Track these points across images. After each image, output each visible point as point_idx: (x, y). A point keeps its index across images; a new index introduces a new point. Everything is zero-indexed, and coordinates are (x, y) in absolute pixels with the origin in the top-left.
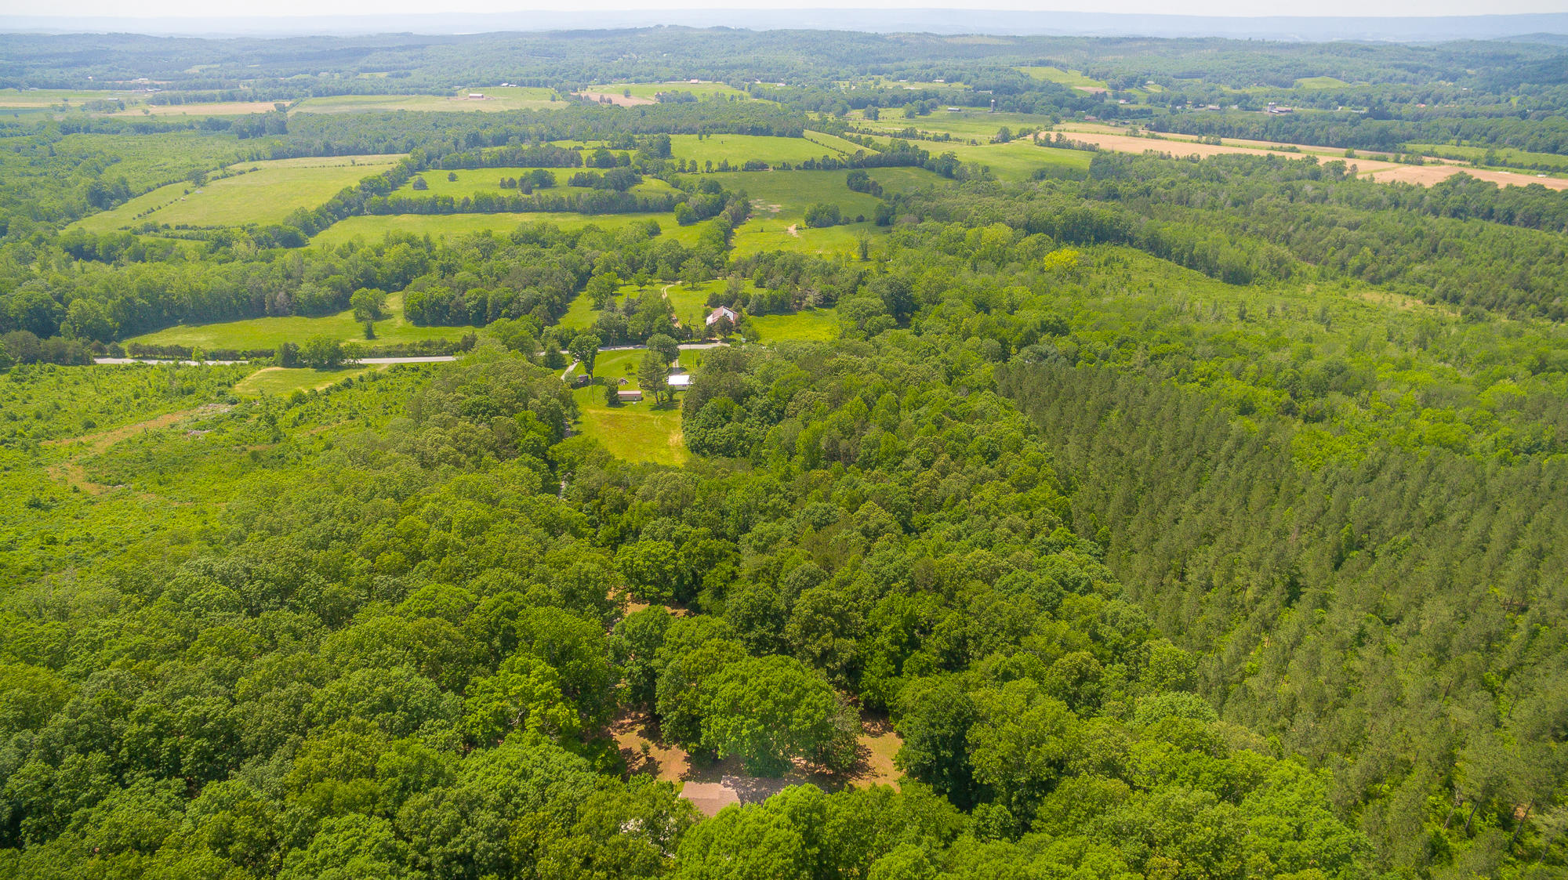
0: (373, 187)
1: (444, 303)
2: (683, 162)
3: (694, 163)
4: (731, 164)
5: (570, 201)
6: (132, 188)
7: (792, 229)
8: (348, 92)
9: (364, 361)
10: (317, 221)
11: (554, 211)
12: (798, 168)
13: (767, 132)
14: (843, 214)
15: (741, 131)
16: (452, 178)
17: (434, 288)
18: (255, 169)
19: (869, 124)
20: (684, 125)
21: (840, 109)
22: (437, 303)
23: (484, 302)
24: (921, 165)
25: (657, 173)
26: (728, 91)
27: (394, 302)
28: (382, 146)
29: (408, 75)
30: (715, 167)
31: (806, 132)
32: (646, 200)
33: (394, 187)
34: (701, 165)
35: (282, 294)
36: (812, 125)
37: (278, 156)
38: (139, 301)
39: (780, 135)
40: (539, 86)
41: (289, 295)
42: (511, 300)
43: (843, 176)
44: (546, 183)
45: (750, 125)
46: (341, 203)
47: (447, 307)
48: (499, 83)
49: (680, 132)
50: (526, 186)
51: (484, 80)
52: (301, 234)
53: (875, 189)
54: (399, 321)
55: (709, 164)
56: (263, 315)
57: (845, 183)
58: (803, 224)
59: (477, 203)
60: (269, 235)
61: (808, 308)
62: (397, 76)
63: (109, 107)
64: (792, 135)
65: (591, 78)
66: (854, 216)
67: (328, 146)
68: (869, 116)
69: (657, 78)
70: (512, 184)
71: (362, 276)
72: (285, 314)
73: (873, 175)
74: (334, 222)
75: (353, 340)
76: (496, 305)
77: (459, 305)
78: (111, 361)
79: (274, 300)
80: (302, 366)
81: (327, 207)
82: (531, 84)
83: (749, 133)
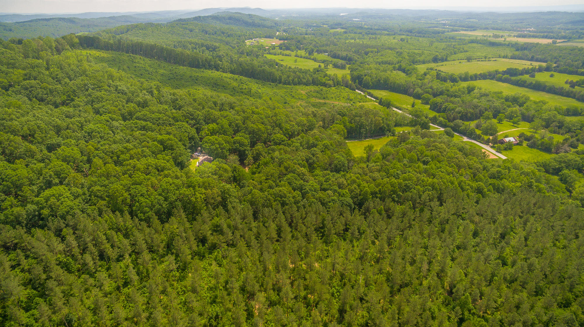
0: (512, 72)
1: (438, 104)
6: (448, 59)
9: (395, 109)
16: (552, 76)
17: (439, 99)
18: (496, 60)
22: (436, 104)
23: (447, 107)
37: (511, 57)
38: (382, 81)
41: (414, 90)
42: (453, 109)
46: (488, 74)
47: (438, 106)
50: (575, 85)
52: (458, 79)
54: (429, 107)
60: (447, 77)
63: (497, 37)
70: (570, 82)
72: (410, 96)
74: (480, 79)
75: (409, 106)
76: (449, 109)
77: (441, 106)
78: (360, 92)
79: (410, 90)
80: (382, 105)
81: (480, 74)
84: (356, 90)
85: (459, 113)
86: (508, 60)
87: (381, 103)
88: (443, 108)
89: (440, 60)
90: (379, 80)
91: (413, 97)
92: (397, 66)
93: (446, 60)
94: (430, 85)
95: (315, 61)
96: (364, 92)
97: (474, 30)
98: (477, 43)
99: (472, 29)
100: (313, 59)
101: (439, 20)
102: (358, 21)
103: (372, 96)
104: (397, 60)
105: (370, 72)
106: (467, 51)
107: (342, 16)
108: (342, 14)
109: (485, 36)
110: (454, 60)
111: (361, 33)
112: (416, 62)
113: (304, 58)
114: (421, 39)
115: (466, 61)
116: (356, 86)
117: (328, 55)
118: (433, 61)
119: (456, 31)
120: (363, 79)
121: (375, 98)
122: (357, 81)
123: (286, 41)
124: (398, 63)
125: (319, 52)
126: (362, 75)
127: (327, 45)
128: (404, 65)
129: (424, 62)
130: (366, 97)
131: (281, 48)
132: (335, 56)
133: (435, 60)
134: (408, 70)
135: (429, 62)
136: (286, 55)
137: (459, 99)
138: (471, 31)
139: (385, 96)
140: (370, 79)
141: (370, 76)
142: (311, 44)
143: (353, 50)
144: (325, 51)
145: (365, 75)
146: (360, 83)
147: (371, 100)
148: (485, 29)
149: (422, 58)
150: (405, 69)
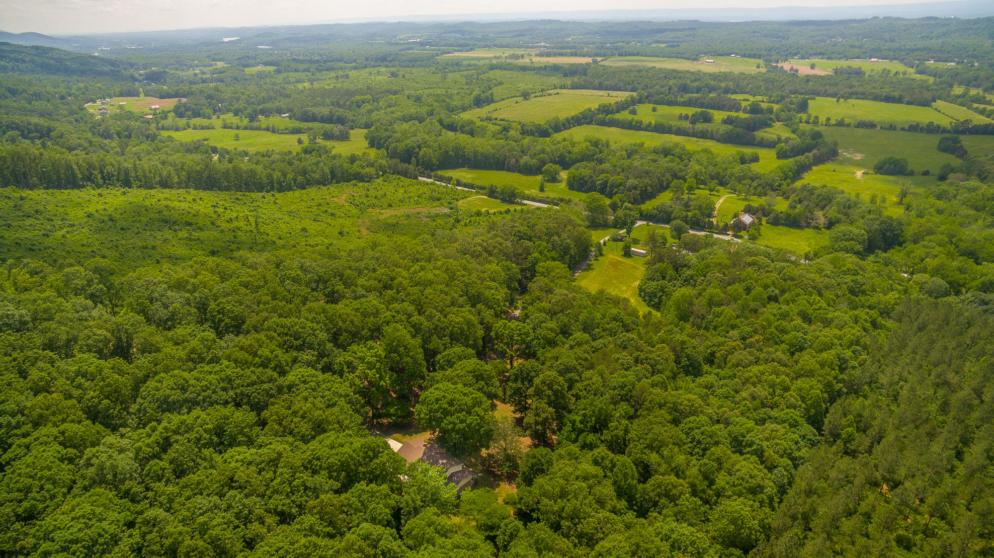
0: (605, 110)
1: (585, 179)
2: (810, 116)
3: (817, 118)
4: (847, 122)
6: (495, 98)
7: (859, 173)
8: (637, 54)
9: (525, 202)
10: (564, 125)
11: (700, 137)
12: (903, 129)
13: (899, 100)
14: (911, 168)
15: (876, 98)
16: (654, 110)
17: (584, 170)
18: (558, 94)
20: (831, 90)
22: (582, 179)
23: (606, 182)
25: (788, 122)
27: (564, 175)
28: (630, 87)
29: (678, 46)
30: (833, 122)
31: (937, 103)
32: (762, 139)
33: (618, 111)
34: (822, 119)
35: (513, 160)
36: (947, 98)
37: (574, 87)
39: (909, 103)
40: (756, 57)
41: (517, 161)
42: (621, 184)
43: (935, 139)
44: (707, 119)
45: (884, 94)
46: (582, 116)
47: (587, 182)
48: (729, 55)
49: (827, 96)
50: (694, 120)
51: (721, 52)
52: (550, 130)
53: (959, 152)
54: (563, 185)
55: (828, 119)
56: (503, 170)
57: (935, 144)
58: (872, 170)
59: (655, 126)
61: (817, 228)
62: (672, 46)
63: (517, 57)
64: (921, 104)
65: (796, 54)
66: (921, 170)
67: (600, 84)
69: (845, 56)
70: (686, 117)
71: (558, 157)
72: (513, 171)
73: (966, 141)
74: (574, 126)
75: (533, 191)
76: (612, 186)
77: (593, 181)
78: (425, 179)
79: (509, 162)
80: (496, 198)
81: (573, 118)
82: (750, 56)
83: (881, 100)
84: (420, 178)
85: (635, 188)
86: (571, 91)
87: (492, 193)
88: (600, 184)
89: (484, 102)
90: (447, 152)
91: (519, 172)
93: (491, 101)
94: (539, 147)
95: (274, 132)
97: (472, 50)
98: (500, 69)
100: (267, 129)
101: (402, 37)
102: (270, 49)
103: (459, 183)
104: (424, 110)
106: (502, 84)
107: (229, 42)
108: (226, 40)
109: (498, 58)
110: (503, 99)
111: (308, 71)
112: (454, 109)
113: (246, 128)
114: (414, 70)
115: (523, 98)
116: (416, 170)
117: (290, 117)
118: (475, 105)
119: (449, 53)
120: (419, 153)
121: (467, 186)
122: (413, 159)
123: (184, 100)
124: (431, 116)
125: (266, 113)
126: (415, 148)
127: (270, 99)
129: (464, 109)
131: (181, 116)
132: (307, 118)
133: (479, 102)
134: (462, 127)
135: (470, 107)
136: (203, 128)
137: (608, 164)
138: (469, 51)
139: (473, 179)
140: (430, 152)
141: (429, 147)
142: (238, 99)
143: (328, 101)
144: (280, 111)
145: (419, 147)
147: (467, 193)
148: (485, 47)
149: (456, 102)
150: (452, 124)
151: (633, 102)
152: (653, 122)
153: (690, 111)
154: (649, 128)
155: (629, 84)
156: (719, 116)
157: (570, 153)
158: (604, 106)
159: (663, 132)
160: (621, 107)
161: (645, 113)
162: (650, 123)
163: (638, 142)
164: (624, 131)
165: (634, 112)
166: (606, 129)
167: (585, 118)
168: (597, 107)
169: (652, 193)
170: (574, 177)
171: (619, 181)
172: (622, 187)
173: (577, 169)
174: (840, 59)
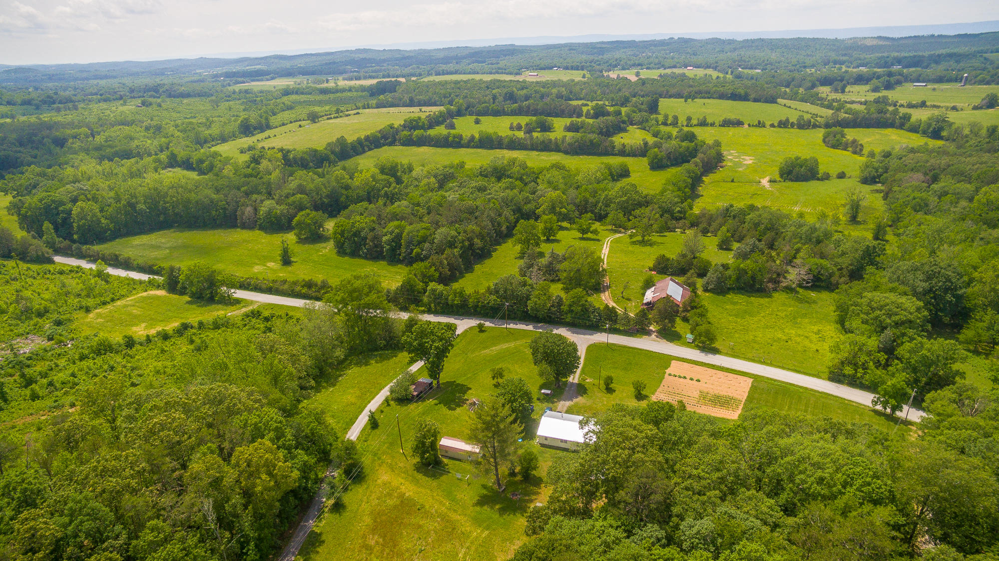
0: (413, 125)
1: (362, 234)
2: (666, 117)
3: (676, 118)
4: (709, 120)
5: (556, 143)
6: (273, 124)
7: (765, 182)
10: (354, 148)
11: (542, 150)
12: (773, 125)
13: (744, 98)
14: (822, 169)
15: (722, 96)
16: (477, 122)
17: (360, 217)
19: (838, 96)
20: (673, 91)
21: (810, 84)
22: (357, 234)
23: (399, 237)
24: (901, 126)
25: (642, 124)
26: (715, 74)
27: (330, 226)
30: (694, 122)
31: (779, 100)
32: (624, 146)
33: (431, 127)
34: (682, 120)
35: (250, 209)
36: (784, 96)
37: (378, 106)
38: (141, 206)
39: (756, 100)
40: (578, 70)
41: (256, 210)
42: (424, 239)
43: (820, 133)
44: (546, 128)
45: (730, 91)
46: (379, 135)
47: (365, 238)
48: (551, 68)
49: (670, 97)
50: (529, 130)
51: (542, 66)
52: (332, 157)
53: (857, 148)
54: (328, 247)
55: (689, 119)
57: (820, 141)
58: (778, 178)
59: (480, 140)
60: (306, 156)
63: (320, 82)
64: (767, 101)
65: (616, 66)
66: (834, 172)
67: (411, 100)
68: (836, 91)
69: (663, 66)
70: (519, 128)
71: (326, 198)
72: (252, 228)
73: (851, 134)
75: (271, 264)
76: (410, 242)
77: (376, 238)
78: (73, 262)
79: (243, 213)
80: (182, 293)
81: (367, 138)
82: (572, 68)
83: (728, 98)
84: (58, 259)
85: (452, 245)
86: (376, 110)
87: (173, 286)
88: (389, 243)
89: (255, 129)
90: (132, 205)
91: (261, 228)
92: (163, 157)
93: (269, 127)
96: (93, 258)
97: (273, 79)
98: (297, 93)
99: (268, 77)
103: (127, 265)
104: (156, 143)
105: (87, 185)
109: (300, 84)
110: (283, 125)
112: (206, 142)
115: (309, 122)
116: (51, 245)
118: (241, 133)
119: (242, 83)
120: (69, 212)
121: (141, 269)
122: (47, 225)
124: (162, 151)
126: (62, 203)
128: (181, 154)
129: (224, 139)
130: (106, 278)
133: (247, 129)
134: (201, 161)
135: (233, 136)
137: (404, 203)
138: (268, 80)
140: (96, 208)
141: (95, 199)
145: (75, 200)
146: (63, 226)
147: (133, 285)
148: (288, 75)
149: (215, 130)
150: (188, 160)
151: (451, 115)
152: (477, 136)
153: (523, 120)
154: (472, 143)
155: (445, 97)
156: (559, 124)
157: (347, 188)
158: (411, 121)
159: (492, 148)
160: (434, 122)
161: (466, 127)
162: (473, 137)
163: (456, 162)
164: (439, 150)
165: (452, 127)
166: (415, 149)
167: (385, 137)
168: (402, 123)
169: (482, 249)
170: (342, 233)
171: (421, 233)
172: (427, 245)
173: (349, 218)
174: (658, 68)
